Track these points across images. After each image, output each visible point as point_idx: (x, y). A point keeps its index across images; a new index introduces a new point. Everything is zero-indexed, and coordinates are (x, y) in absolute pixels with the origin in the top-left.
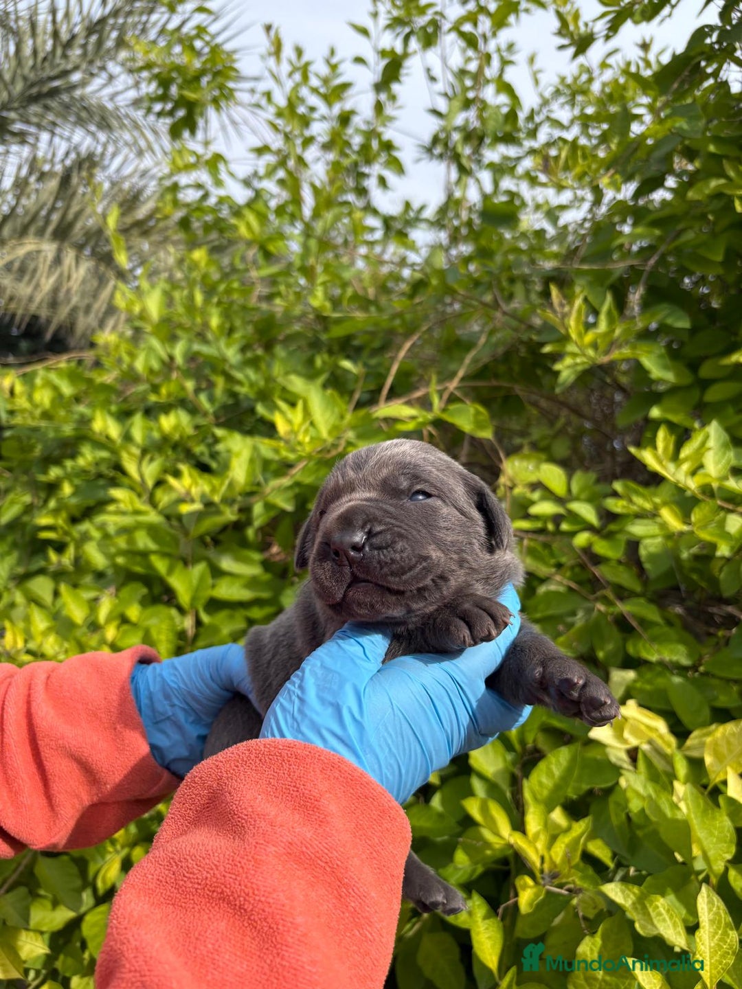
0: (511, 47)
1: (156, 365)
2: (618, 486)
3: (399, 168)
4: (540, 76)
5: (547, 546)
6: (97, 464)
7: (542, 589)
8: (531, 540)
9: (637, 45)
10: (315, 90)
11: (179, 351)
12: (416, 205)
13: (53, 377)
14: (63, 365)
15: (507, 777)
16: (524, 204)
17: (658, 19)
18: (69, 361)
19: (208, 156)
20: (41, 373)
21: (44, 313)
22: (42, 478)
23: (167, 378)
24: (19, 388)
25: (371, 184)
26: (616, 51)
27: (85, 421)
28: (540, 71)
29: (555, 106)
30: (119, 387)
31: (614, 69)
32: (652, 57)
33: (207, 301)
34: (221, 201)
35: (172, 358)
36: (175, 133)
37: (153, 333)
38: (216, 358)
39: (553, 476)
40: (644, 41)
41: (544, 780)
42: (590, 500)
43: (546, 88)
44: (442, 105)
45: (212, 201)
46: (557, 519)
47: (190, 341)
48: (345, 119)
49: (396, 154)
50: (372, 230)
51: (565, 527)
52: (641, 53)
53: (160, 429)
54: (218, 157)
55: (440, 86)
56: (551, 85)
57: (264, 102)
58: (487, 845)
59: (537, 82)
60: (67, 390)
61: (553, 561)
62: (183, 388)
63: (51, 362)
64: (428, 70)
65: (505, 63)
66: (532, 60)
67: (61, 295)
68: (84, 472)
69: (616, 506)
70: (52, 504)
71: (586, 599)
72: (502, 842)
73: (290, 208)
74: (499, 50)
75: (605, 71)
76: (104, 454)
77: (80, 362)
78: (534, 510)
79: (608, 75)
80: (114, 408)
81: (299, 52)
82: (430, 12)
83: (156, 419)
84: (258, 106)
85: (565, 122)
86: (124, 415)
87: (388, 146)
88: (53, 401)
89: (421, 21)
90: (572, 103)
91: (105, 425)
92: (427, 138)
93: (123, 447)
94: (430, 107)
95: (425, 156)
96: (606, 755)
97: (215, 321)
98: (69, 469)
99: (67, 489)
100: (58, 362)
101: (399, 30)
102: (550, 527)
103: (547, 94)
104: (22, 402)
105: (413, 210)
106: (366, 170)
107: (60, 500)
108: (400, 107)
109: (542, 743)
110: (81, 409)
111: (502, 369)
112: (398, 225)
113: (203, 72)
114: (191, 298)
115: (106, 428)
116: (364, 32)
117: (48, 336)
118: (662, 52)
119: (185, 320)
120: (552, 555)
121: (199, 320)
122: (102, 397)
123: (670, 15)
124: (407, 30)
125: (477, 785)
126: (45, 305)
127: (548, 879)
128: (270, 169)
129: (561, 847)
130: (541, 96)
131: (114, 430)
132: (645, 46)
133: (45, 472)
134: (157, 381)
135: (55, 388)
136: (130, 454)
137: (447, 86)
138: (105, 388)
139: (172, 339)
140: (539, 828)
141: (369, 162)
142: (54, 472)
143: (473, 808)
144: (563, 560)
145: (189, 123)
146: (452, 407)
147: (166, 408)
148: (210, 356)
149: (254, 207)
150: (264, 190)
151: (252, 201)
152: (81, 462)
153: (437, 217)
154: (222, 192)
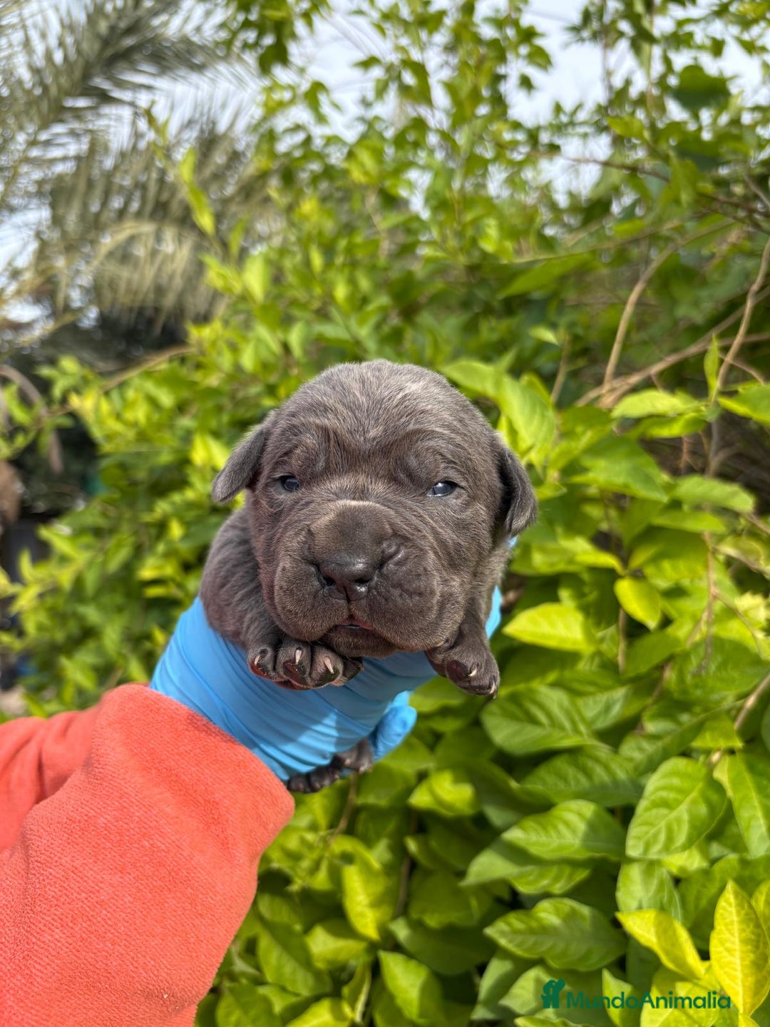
3: (541, 58)
11: (295, 337)
12: (568, 106)
13: (150, 386)
14: (162, 367)
18: (171, 360)
19: (305, 88)
20: (136, 382)
22: (147, 518)
23: (285, 374)
25: (510, 88)
30: (228, 389)
33: (329, 263)
34: (328, 141)
35: (286, 347)
36: (264, 67)
37: (260, 318)
38: (347, 342)
45: (317, 144)
47: (310, 322)
49: (539, 42)
54: (318, 87)
57: (366, 6)
60: (167, 399)
63: (150, 365)
68: (195, 506)
70: (160, 547)
73: (411, 137)
77: (183, 360)
84: (359, 12)
86: (239, 427)
87: (528, 35)
88: (150, 417)
91: (208, 454)
92: (576, 17)
95: (574, 39)
97: (341, 292)
98: (177, 504)
99: (176, 530)
100: (158, 363)
104: (111, 424)
105: (564, 113)
106: (502, 70)
107: (170, 542)
110: (185, 423)
112: (545, 137)
114: (307, 262)
115: (210, 455)
117: (157, 330)
119: (300, 294)
121: (318, 291)
122: (209, 405)
128: (379, 88)
131: (221, 459)
133: (150, 509)
134: (273, 379)
135: (152, 399)
138: (212, 392)
139: (286, 321)
141: (503, 58)
142: (162, 507)
145: (278, 54)
148: (339, 341)
149: (368, 142)
150: (377, 118)
151: (363, 137)
152: (190, 495)
153: (596, 118)
154: (327, 131)
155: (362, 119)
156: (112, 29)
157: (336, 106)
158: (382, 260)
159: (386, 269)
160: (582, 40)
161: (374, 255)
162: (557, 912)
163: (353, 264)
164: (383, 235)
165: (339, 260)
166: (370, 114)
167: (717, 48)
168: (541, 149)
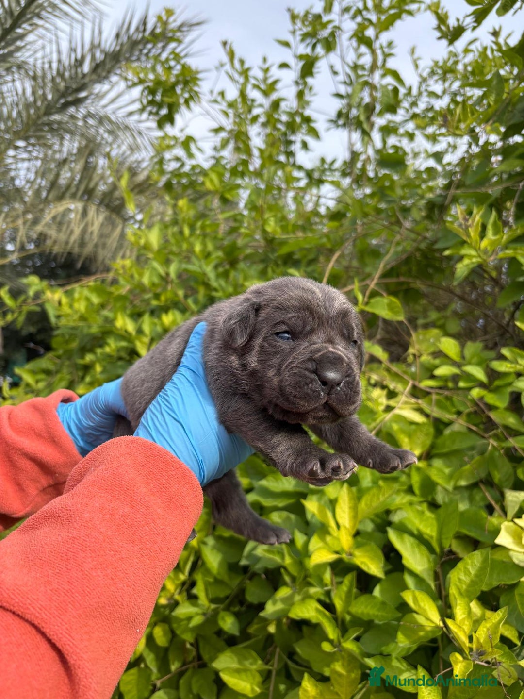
0: (390, 44)
1: (156, 280)
2: (505, 351)
3: (314, 133)
4: (420, 62)
5: (448, 398)
6: (119, 350)
7: (447, 432)
8: (438, 394)
9: (490, 33)
10: (256, 87)
11: (173, 269)
12: (329, 160)
13: (86, 292)
14: (92, 284)
15: (432, 573)
16: (405, 154)
17: (512, 11)
18: (95, 281)
19: (183, 139)
20: (78, 290)
21: (76, 250)
22: (81, 362)
23: (165, 289)
24: (64, 300)
25: (296, 147)
26: (475, 40)
27: (110, 321)
28: (419, 58)
29: (431, 82)
30: (131, 297)
31: (474, 52)
32: (501, 40)
33: (192, 233)
34: (193, 168)
35: (168, 274)
36: (160, 125)
37: (155, 259)
38: (200, 273)
39: (450, 346)
40: (495, 30)
41: (463, 577)
42: (479, 364)
43: (424, 70)
44: (343, 90)
45: (187, 168)
46: (455, 378)
47: (180, 262)
48: (276, 105)
49: (313, 125)
50: (298, 179)
51: (462, 384)
52: (493, 39)
53: (162, 324)
54: (190, 139)
55: (341, 77)
56: (428, 67)
57: (219, 99)
58: (421, 627)
59: (417, 66)
60: (96, 300)
61: (454, 410)
62: (176, 295)
63: (84, 282)
64: (332, 67)
65: (386, 56)
66: (413, 51)
67: (87, 237)
68: (109, 356)
69: (501, 367)
70: (88, 379)
71: (483, 437)
72: (433, 625)
73: (240, 169)
74: (382, 47)
75: (467, 54)
76: (124, 344)
77: (103, 281)
78: (439, 372)
79: (470, 58)
80: (128, 312)
81: (242, 62)
82: (330, 26)
83: (159, 318)
84: (216, 101)
85: (439, 92)
86: (136, 316)
87: (307, 120)
88: (87, 308)
89: (325, 33)
90: (444, 79)
91: (124, 323)
92: (333, 114)
93: (138, 338)
94: (335, 92)
95: (332, 125)
96: (511, 558)
97: (198, 248)
98: (99, 355)
99: (98, 369)
100: (89, 282)
101: (308, 41)
102: (450, 385)
103: (425, 74)
104: (66, 309)
105: (326, 163)
106: (292, 138)
108: (315, 95)
109: (456, 547)
110: (106, 313)
111: (404, 269)
112: (316, 175)
113: (177, 83)
114: (182, 232)
115: (125, 324)
116: (286, 44)
117: (79, 265)
118: (509, 36)
119: (175, 248)
120: (453, 405)
121: (185, 246)
122: (119, 305)
123: (520, 8)
124: (314, 41)
125: (409, 581)
126: (76, 245)
127: (475, 656)
128: (224, 142)
129: (483, 631)
130: (421, 76)
131: (131, 327)
132: (496, 34)
133: (83, 357)
134: (159, 290)
135: (88, 299)
136: (141, 342)
137: (345, 77)
138: (121, 298)
139: (167, 262)
140: (464, 616)
141: (294, 132)
142: (89, 358)
143: (408, 597)
144: (461, 409)
145: (169, 119)
146: (373, 301)
147: (166, 309)
148: (195, 272)
149: (216, 169)
150: (222, 157)
151: (214, 166)
152: (107, 349)
153: (343, 168)
154: (193, 162)
155: (214, 157)
156: (67, 88)
157: (200, 150)
158: (220, 234)
159: (222, 239)
160: (338, 126)
161: (216, 232)
162: (280, 517)
163: (204, 236)
164: (222, 221)
165: (198, 232)
166: (218, 155)
167: (411, 137)
168: (313, 181)
